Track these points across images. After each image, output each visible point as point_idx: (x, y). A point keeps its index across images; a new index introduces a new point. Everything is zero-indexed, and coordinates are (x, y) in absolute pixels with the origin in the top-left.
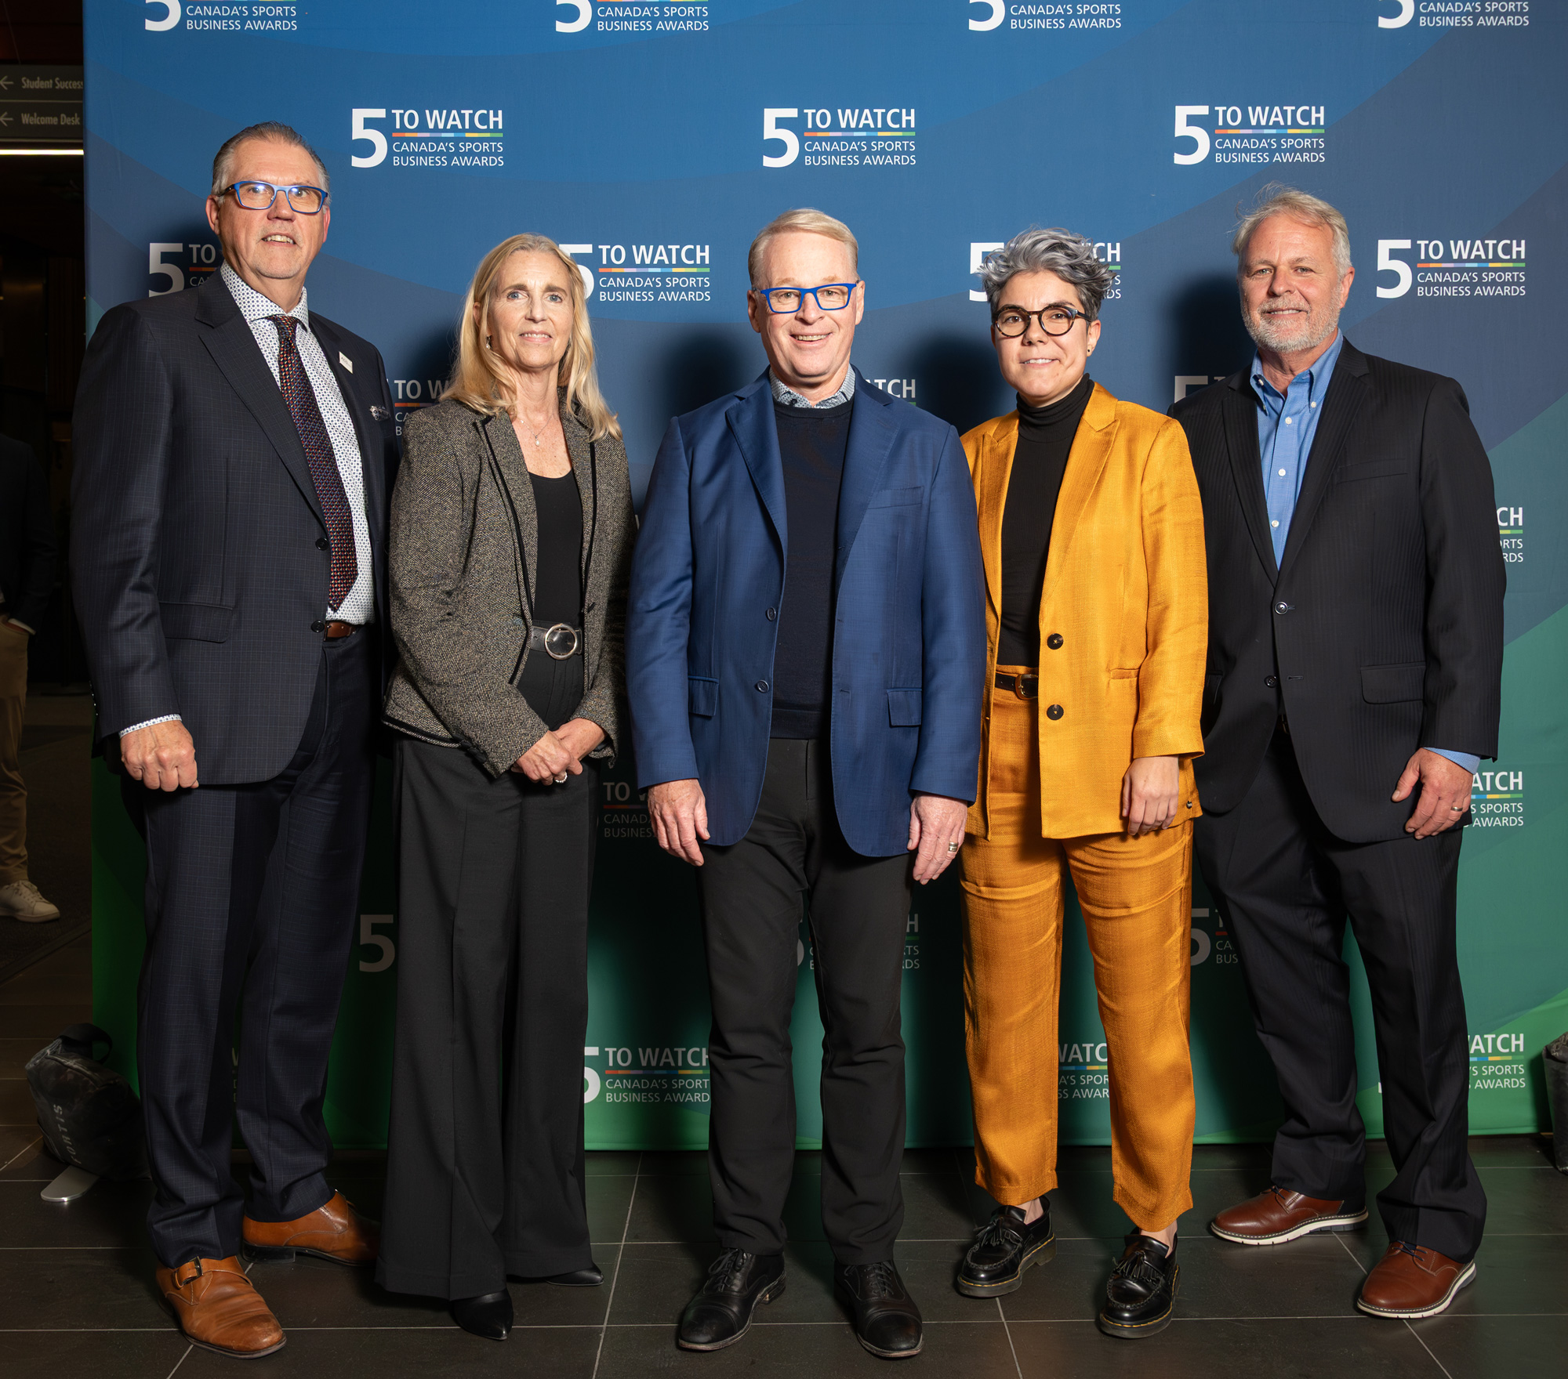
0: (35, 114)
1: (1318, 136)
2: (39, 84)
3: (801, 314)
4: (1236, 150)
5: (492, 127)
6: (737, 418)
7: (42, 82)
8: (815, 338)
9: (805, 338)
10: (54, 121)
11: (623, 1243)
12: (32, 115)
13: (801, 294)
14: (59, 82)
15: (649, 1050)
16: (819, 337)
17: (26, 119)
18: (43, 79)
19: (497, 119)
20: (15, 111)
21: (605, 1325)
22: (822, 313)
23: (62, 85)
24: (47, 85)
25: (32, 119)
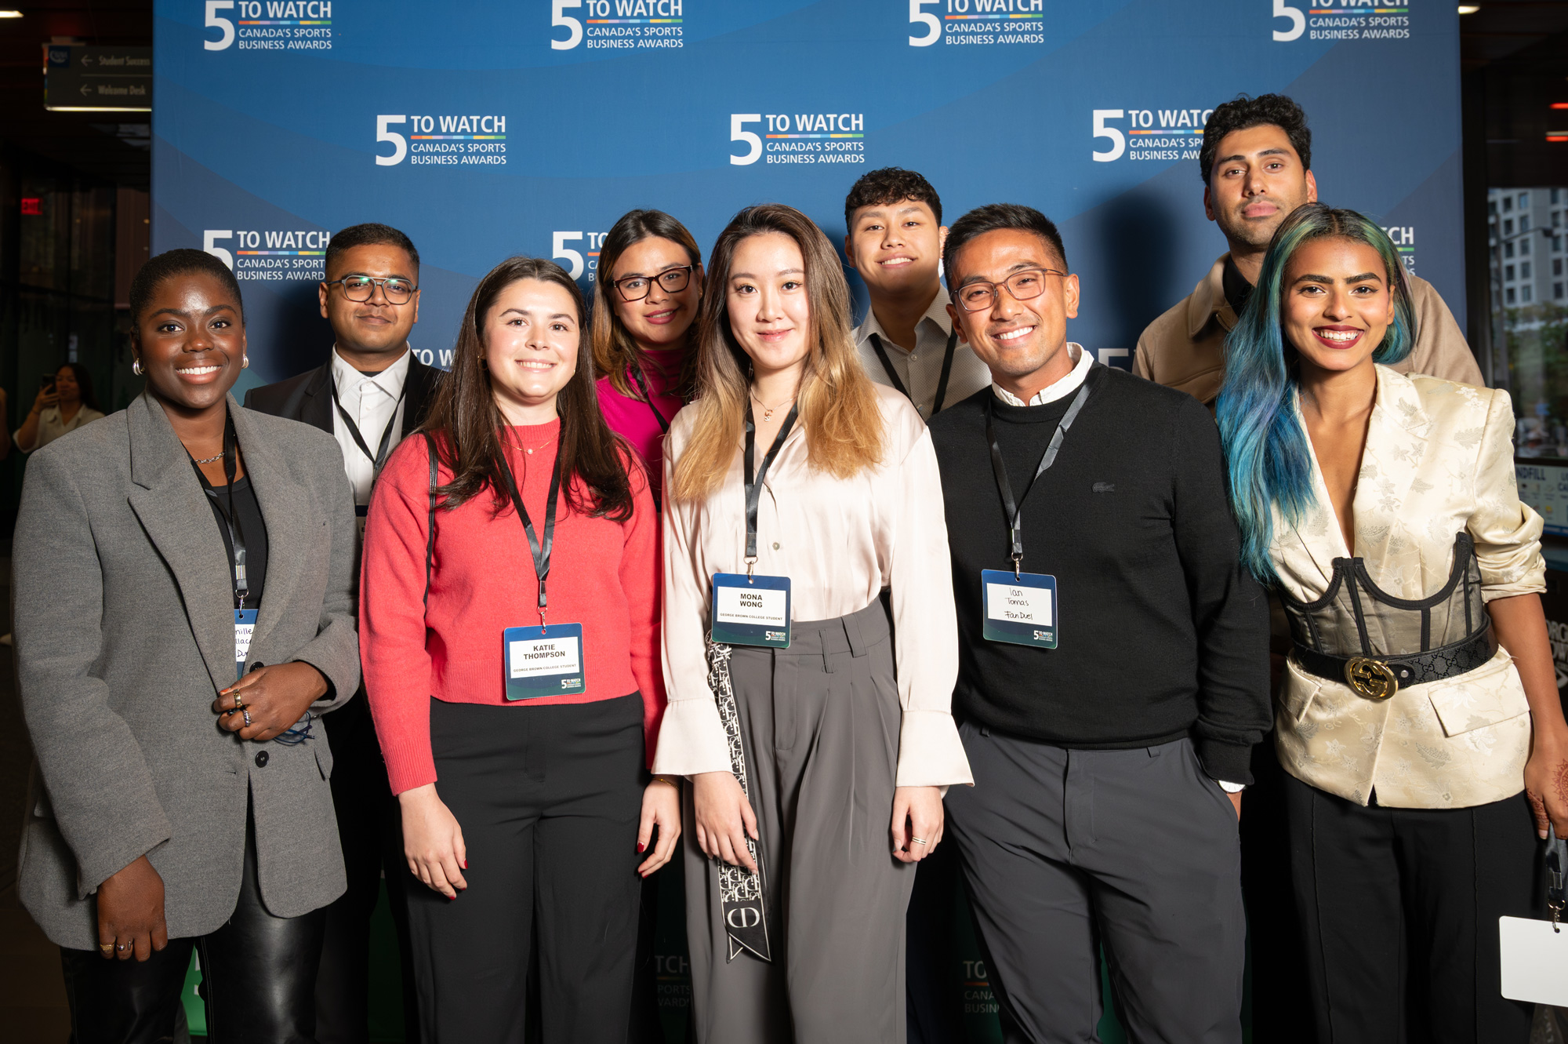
0: (110, 86)
2: (113, 62)
4: (1148, 148)
5: (496, 130)
7: (116, 60)
10: (125, 91)
12: (107, 87)
14: (128, 59)
17: (102, 90)
18: (117, 57)
19: (501, 123)
20: (94, 84)
23: (132, 62)
24: (120, 62)
25: (107, 90)
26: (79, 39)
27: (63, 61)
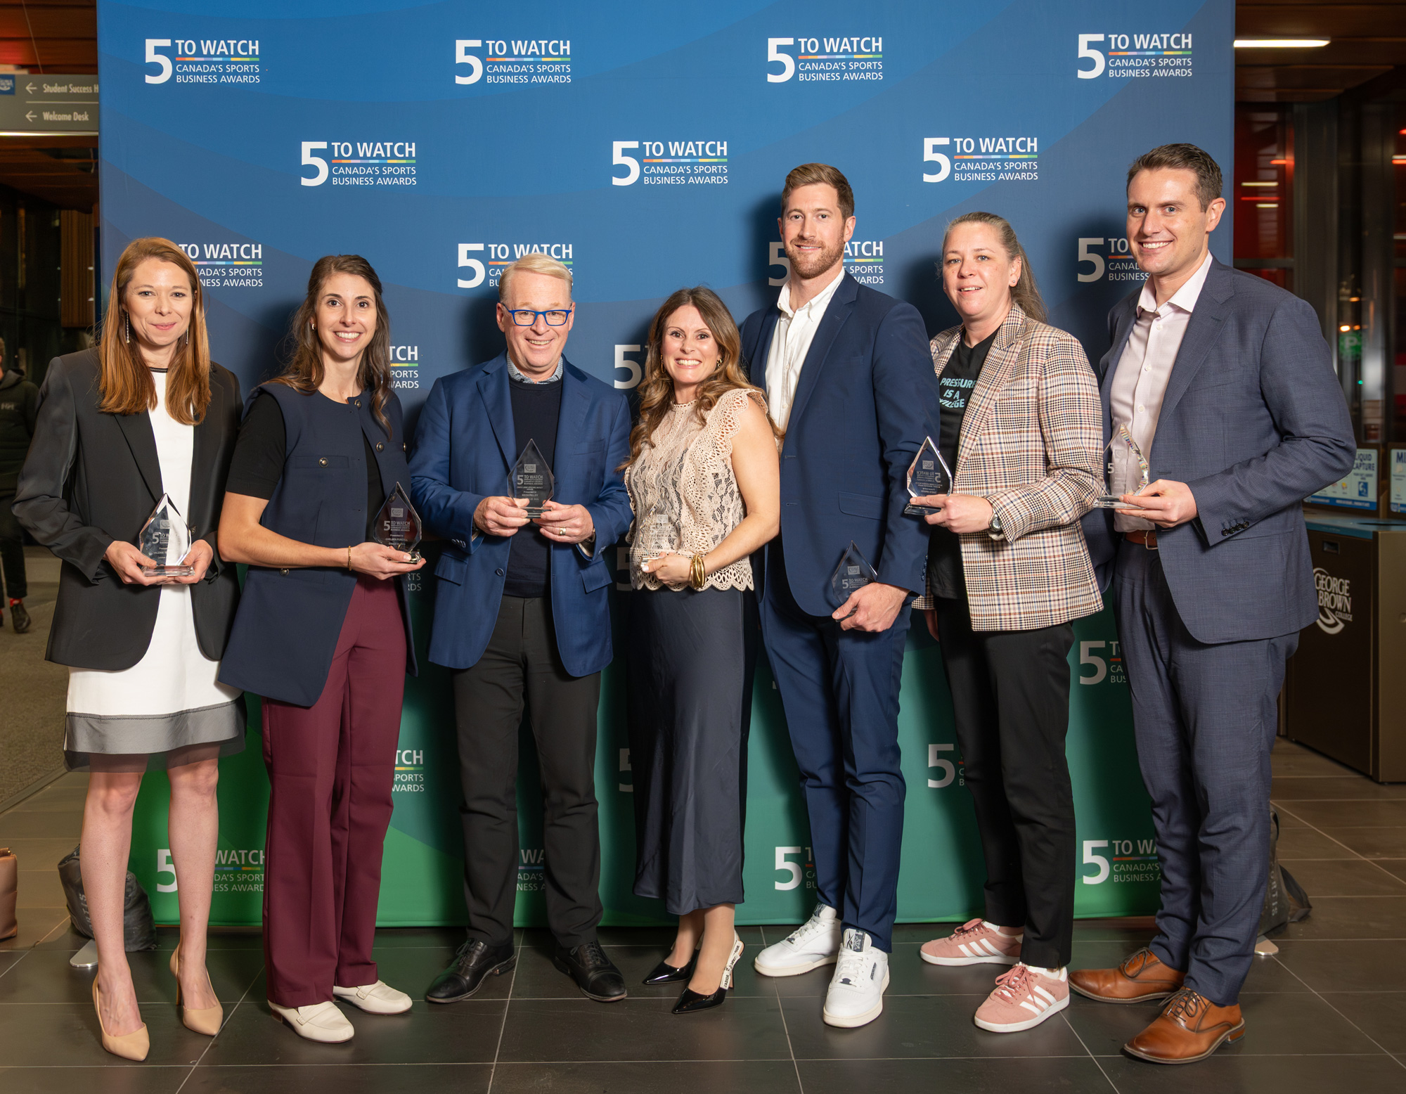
0: (54, 112)
1: (1033, 160)
2: (56, 89)
3: (534, 328)
4: (970, 171)
5: (407, 155)
6: (485, 388)
7: (59, 88)
8: (542, 343)
9: (536, 342)
10: (68, 118)
11: (509, 999)
12: (51, 113)
13: (536, 314)
14: (72, 87)
15: (529, 851)
16: (545, 343)
17: (47, 116)
18: (60, 85)
19: (411, 149)
20: (39, 110)
21: (495, 1063)
22: (548, 328)
23: (75, 90)
24: (64, 89)
25: (51, 116)
26: (22, 66)
27: (9, 88)
